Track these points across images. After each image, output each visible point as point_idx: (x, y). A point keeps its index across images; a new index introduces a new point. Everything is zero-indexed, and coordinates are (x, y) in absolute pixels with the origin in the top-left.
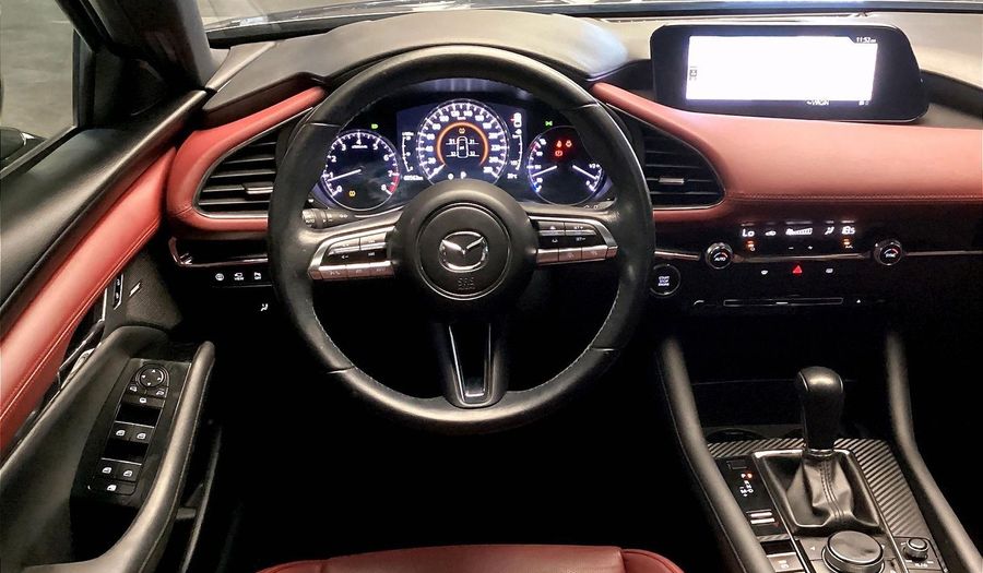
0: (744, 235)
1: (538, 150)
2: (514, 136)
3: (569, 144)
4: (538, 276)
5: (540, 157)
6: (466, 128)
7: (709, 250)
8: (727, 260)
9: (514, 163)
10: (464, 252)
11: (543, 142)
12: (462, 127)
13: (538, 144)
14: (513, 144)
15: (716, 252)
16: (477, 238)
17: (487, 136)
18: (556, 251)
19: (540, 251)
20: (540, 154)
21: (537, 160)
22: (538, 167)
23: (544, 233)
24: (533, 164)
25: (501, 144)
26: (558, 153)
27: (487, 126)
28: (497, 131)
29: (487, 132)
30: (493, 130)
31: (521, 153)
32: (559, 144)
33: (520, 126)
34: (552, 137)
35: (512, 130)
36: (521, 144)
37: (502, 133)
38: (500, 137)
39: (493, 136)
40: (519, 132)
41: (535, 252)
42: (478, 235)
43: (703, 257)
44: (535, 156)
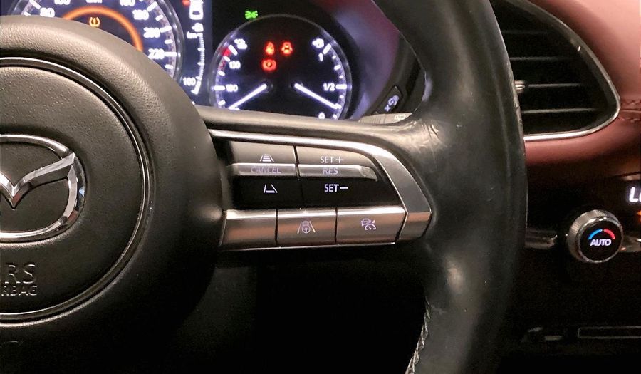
0: (632, 199)
1: (233, 58)
2: (190, 36)
3: (287, 49)
4: (225, 279)
5: (236, 71)
6: (102, 17)
7: (576, 228)
8: (615, 244)
9: (188, 81)
10: (14, 191)
11: (242, 44)
12: (95, 15)
13: (231, 48)
14: (189, 50)
15: (589, 230)
16: (59, 156)
17: (141, 33)
18: (271, 215)
19: (232, 215)
20: (236, 65)
21: (231, 76)
22: (232, 88)
23: (242, 168)
24: (225, 81)
25: (166, 48)
26: (268, 65)
27: (140, 15)
28: (159, 25)
29: (140, 25)
30: (152, 22)
31: (202, 64)
32: (270, 50)
33: (200, 17)
34: (256, 35)
35: (187, 24)
36: (202, 49)
37: (168, 28)
38: (164, 36)
39: (151, 33)
40: (199, 28)
41: (216, 215)
42: (63, 148)
43: (561, 242)
44: (226, 68)
